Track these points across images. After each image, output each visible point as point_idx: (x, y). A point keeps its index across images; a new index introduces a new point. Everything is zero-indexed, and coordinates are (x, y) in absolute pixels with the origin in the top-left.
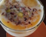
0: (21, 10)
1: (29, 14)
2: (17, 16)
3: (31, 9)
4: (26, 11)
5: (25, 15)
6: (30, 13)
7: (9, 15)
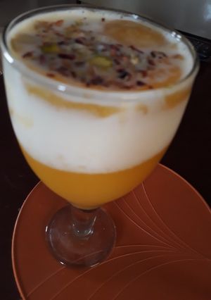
0: (104, 50)
1: (134, 62)
2: (87, 65)
3: (142, 52)
4: (122, 55)
5: (118, 63)
6: (140, 61)
7: (53, 59)
